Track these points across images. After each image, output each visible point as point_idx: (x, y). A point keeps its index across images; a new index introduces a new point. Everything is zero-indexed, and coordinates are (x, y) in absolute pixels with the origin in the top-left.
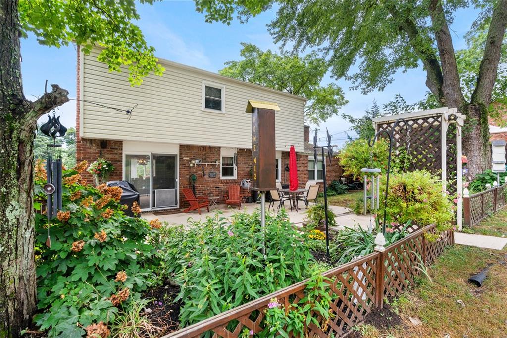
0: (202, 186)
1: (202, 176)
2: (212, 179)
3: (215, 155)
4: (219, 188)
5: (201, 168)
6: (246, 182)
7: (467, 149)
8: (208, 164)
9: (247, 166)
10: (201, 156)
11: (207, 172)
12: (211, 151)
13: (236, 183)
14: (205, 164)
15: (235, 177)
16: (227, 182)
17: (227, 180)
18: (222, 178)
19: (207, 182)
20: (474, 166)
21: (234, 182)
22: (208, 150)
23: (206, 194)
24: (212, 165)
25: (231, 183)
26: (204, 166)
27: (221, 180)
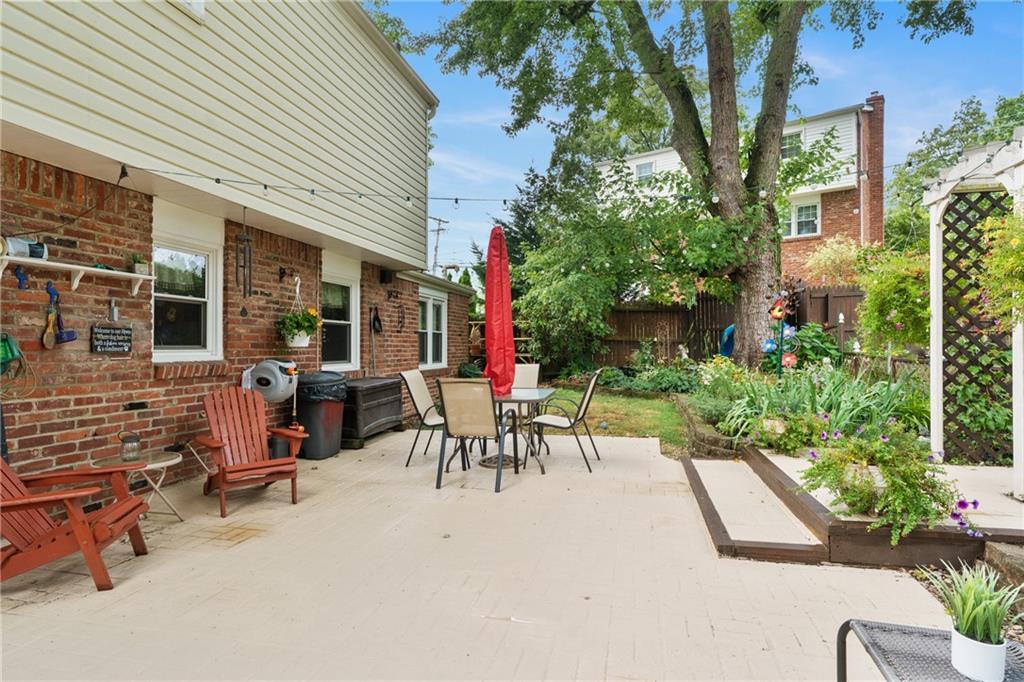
0: (45, 405)
1: (49, 340)
2: (107, 362)
3: (123, 229)
4: (142, 405)
5: (37, 293)
6: (284, 371)
7: (752, 289)
8: (87, 278)
9: (262, 303)
10: (37, 219)
11: (77, 319)
12: (100, 206)
13: (222, 377)
14: (68, 275)
15: (213, 351)
16: (185, 375)
17: (184, 365)
18: (163, 356)
19: (78, 379)
20: (763, 323)
21: (213, 372)
22: (85, 199)
23: (71, 447)
24: (107, 280)
25: (201, 379)
26: (59, 283)
27: (157, 368)
